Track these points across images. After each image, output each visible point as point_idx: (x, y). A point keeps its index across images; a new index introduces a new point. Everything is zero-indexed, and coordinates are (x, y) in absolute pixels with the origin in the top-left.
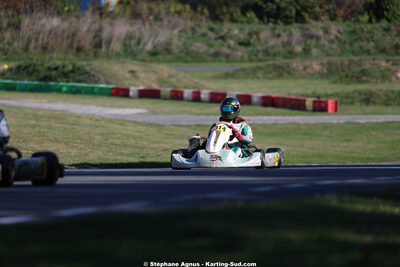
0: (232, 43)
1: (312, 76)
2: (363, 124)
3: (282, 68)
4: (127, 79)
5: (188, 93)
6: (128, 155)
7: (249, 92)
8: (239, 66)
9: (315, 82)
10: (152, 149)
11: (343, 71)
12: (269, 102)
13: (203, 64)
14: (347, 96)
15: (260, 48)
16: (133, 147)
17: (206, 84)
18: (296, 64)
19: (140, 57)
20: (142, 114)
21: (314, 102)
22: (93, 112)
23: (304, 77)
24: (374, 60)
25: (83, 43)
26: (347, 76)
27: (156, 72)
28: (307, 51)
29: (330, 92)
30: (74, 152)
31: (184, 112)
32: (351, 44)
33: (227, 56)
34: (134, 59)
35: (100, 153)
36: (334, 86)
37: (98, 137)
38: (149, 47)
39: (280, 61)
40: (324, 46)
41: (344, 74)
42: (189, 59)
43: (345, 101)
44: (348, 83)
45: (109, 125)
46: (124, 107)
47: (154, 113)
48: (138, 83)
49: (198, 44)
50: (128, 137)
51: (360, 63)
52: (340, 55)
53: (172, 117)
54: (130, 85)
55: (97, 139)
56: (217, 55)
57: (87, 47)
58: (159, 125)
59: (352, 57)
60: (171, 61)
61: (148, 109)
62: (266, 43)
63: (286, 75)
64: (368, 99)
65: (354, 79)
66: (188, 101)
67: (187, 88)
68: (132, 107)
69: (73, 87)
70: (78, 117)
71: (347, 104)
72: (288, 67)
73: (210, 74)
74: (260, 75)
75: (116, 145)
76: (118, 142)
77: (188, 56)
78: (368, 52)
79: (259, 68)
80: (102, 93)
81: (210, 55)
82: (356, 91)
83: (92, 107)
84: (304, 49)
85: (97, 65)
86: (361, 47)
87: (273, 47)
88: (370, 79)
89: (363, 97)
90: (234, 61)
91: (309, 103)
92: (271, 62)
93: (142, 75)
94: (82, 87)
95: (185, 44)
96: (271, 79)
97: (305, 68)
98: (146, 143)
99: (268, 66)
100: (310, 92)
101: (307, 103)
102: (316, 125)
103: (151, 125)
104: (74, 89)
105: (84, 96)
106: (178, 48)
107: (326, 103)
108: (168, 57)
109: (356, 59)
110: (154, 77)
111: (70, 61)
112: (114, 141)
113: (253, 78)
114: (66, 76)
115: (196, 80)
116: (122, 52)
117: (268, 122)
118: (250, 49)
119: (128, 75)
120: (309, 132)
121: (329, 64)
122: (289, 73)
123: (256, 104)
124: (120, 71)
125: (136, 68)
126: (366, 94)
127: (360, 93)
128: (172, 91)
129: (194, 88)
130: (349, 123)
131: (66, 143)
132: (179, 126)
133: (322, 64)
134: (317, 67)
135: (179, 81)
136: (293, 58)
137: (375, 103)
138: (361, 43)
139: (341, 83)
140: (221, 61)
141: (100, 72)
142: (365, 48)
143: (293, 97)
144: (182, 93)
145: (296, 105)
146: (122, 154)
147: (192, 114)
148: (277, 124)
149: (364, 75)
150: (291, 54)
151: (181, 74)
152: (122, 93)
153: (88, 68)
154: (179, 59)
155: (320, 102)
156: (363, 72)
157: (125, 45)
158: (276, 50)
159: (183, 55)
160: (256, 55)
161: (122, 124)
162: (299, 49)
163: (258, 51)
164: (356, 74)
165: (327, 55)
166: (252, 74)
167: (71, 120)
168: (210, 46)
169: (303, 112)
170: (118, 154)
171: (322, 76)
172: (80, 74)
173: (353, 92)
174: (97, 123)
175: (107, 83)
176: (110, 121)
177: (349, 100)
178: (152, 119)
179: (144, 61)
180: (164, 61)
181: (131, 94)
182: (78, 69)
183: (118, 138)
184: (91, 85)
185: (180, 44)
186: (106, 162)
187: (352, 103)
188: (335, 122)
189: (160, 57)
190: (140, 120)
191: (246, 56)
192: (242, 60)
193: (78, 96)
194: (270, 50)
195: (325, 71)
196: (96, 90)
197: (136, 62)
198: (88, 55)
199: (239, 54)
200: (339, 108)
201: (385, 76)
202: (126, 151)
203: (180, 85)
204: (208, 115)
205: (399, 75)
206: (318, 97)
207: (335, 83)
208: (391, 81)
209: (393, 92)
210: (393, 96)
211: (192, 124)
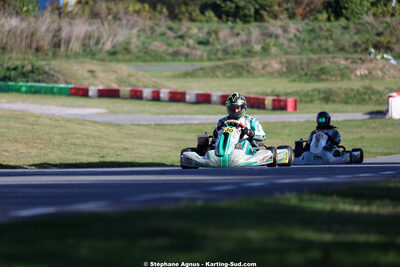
0: (191, 42)
1: (271, 74)
3: (242, 67)
4: (86, 79)
5: (147, 93)
6: (88, 155)
7: (208, 91)
8: (198, 65)
9: (275, 80)
10: (112, 148)
11: (303, 69)
13: (163, 63)
14: (306, 95)
15: (219, 47)
16: (93, 147)
17: (165, 83)
18: (255, 63)
19: (99, 56)
20: (103, 114)
21: (274, 101)
22: (53, 112)
23: (263, 76)
24: (333, 58)
25: (41, 43)
26: (306, 75)
27: (115, 72)
28: (265, 50)
29: (289, 91)
30: (34, 152)
31: (144, 112)
32: (310, 42)
33: (187, 55)
34: (92, 59)
35: (60, 153)
36: (294, 84)
37: (58, 137)
38: (108, 46)
39: (239, 60)
40: (283, 45)
41: (303, 73)
42: (149, 58)
43: (304, 99)
44: (308, 82)
45: (69, 124)
46: (84, 107)
47: (114, 113)
48: (97, 82)
49: (157, 44)
50: (88, 136)
51: (319, 61)
52: (299, 54)
53: (131, 117)
54: (90, 84)
55: (57, 139)
56: (176, 54)
57: (46, 47)
58: (119, 125)
59: (311, 56)
60: (130, 61)
61: (107, 108)
62: (226, 42)
63: (245, 74)
64: (327, 98)
65: (314, 77)
66: (148, 100)
67: (146, 87)
68: (92, 107)
69: (32, 87)
70: (38, 117)
71: (306, 102)
72: (247, 65)
73: (169, 74)
74: (219, 74)
75: (76, 145)
76: (78, 141)
77: (147, 56)
78: (327, 51)
79: (218, 67)
80: (61, 92)
81: (170, 54)
82: (316, 90)
83: (51, 107)
84: (263, 48)
85: (56, 65)
86: (320, 46)
87: (232, 46)
88: (329, 77)
89: (322, 95)
90: (193, 60)
91: (268, 101)
92: (231, 61)
93: (101, 74)
94: (41, 87)
95: (144, 43)
96: (231, 77)
97: (264, 67)
98: (105, 143)
99: (227, 65)
100: (269, 91)
101: (266, 102)
102: (275, 123)
103: (111, 124)
104: (33, 90)
105: (43, 96)
106: (137, 47)
107: (286, 101)
108: (127, 57)
109: (315, 57)
111: (29, 61)
112: (74, 141)
113: (212, 77)
114: (25, 75)
115: (156, 80)
116: (81, 52)
118: (209, 48)
119: (87, 75)
121: (288, 62)
122: (248, 71)
123: (215, 103)
124: (79, 71)
125: (94, 68)
126: (325, 92)
127: (319, 91)
128: (132, 91)
129: (153, 87)
130: (308, 121)
131: (26, 143)
132: (139, 125)
133: (281, 63)
134: (276, 65)
135: (138, 80)
136: (252, 56)
137: (334, 102)
138: (320, 42)
139: (300, 81)
140: (179, 60)
141: (60, 72)
142: (324, 47)
143: (253, 96)
144: (141, 92)
145: (256, 104)
146: (82, 154)
147: (151, 113)
149: (323, 73)
150: (250, 53)
151: (141, 73)
152: (82, 93)
153: (47, 68)
154: (138, 58)
155: (280, 101)
156: (323, 71)
157: (84, 45)
158: (235, 49)
159: (141, 54)
160: (215, 54)
161: (83, 124)
162: (257, 48)
163: (217, 50)
164: (315, 73)
165: (287, 53)
166: (211, 73)
167: (30, 120)
168: (169, 45)
169: (261, 111)
170: (78, 154)
171: (281, 74)
172: (39, 74)
173: (312, 91)
174: (56, 123)
175: (67, 83)
176: (69, 120)
177: (308, 99)
178: (112, 118)
179: (103, 60)
180: (124, 61)
181: (90, 93)
182: (37, 69)
183: (77, 138)
184: (51, 85)
185: (139, 43)
186: (66, 162)
187: (311, 101)
188: (294, 120)
189: (119, 56)
190: (99, 119)
191: (205, 55)
192: (201, 59)
193: (37, 96)
194: (229, 49)
195: (284, 69)
196: (55, 90)
197: (95, 62)
198: (47, 55)
199: (199, 53)
200: (298, 106)
201: (344, 74)
202: (86, 151)
203: (140, 84)
204: (168, 114)
205: (358, 73)
206: (278, 95)
207: (294, 81)
208: (350, 79)
209: (352, 90)
210: (352, 94)
211: (152, 123)
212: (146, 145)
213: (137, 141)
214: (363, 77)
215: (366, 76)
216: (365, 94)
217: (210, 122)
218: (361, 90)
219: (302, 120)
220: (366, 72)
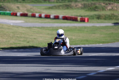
1: (78, 8)
2: (98, 27)
3: (68, 6)
5: (37, 15)
6: (23, 41)
7: (58, 15)
9: (80, 11)
10: (30, 38)
12: (65, 18)
13: (41, 4)
14: (92, 16)
16: (24, 38)
17: (43, 11)
18: (73, 4)
21: (81, 18)
22: (6, 22)
23: (76, 9)
24: (99, 3)
26: (90, 9)
27: (26, 7)
29: (86, 15)
31: (36, 22)
33: (49, 1)
35: (13, 41)
37: (11, 34)
39: (67, 3)
41: (89, 8)
42: (36, 2)
43: (91, 18)
44: (91, 11)
46: (17, 20)
47: (26, 22)
48: (20, 11)
50: (21, 33)
51: (95, 4)
52: (87, 1)
54: (17, 11)
55: (11, 35)
58: (30, 28)
59: (92, 2)
60: (30, 2)
63: (70, 8)
64: (99, 17)
65: (93, 10)
66: (38, 18)
67: (37, 13)
68: (19, 20)
71: (92, 19)
72: (70, 5)
74: (61, 8)
75: (18, 37)
76: (19, 36)
79: (60, 6)
80: (8, 14)
85: (6, 5)
88: (98, 10)
89: (97, 17)
91: (79, 19)
93: (21, 8)
96: (65, 9)
97: (76, 6)
98: (28, 36)
99: (63, 5)
100: (79, 14)
102: (82, 27)
103: (27, 28)
105: (2, 16)
107: (85, 19)
110: (25, 9)
112: (17, 35)
113: (58, 9)
115: (39, 10)
117: (66, 26)
119: (16, 8)
120: (80, 29)
121: (84, 4)
122: (71, 7)
123: (60, 19)
124: (14, 7)
125: (19, 6)
127: (96, 15)
128: (32, 14)
129: (39, 13)
130: (93, 26)
133: (82, 4)
134: (80, 5)
135: (34, 10)
137: (101, 19)
140: (47, 3)
141: (7, 7)
143: (73, 17)
144: (35, 15)
145: (74, 19)
146: (20, 41)
147: (39, 23)
148: (69, 27)
151: (34, 8)
152: (15, 15)
153: (3, 6)
155: (83, 19)
156: (96, 7)
160: (59, 1)
161: (18, 28)
164: (94, 8)
165: (83, 1)
166: (58, 7)
169: (76, 22)
171: (82, 8)
173: (94, 15)
175: (10, 11)
176: (13, 26)
177: (92, 18)
179: (21, 2)
180: (28, 3)
183: (18, 34)
184: (4, 12)
187: (93, 19)
188: (88, 26)
189: (26, 1)
192: (54, 2)
195: (83, 6)
196: (6, 13)
200: (89, 20)
201: (103, 9)
202: (22, 39)
203: (34, 12)
204: (45, 23)
205: (108, 8)
206: (82, 17)
207: (86, 11)
208: (105, 10)
209: (107, 15)
210: (107, 16)
211: (40, 26)
212: (41, 37)
213: (38, 35)
214: (110, 10)
215: (111, 9)
216: (112, 16)
217: (60, 26)
218: (110, 15)
219: (91, 26)
220: (111, 8)
